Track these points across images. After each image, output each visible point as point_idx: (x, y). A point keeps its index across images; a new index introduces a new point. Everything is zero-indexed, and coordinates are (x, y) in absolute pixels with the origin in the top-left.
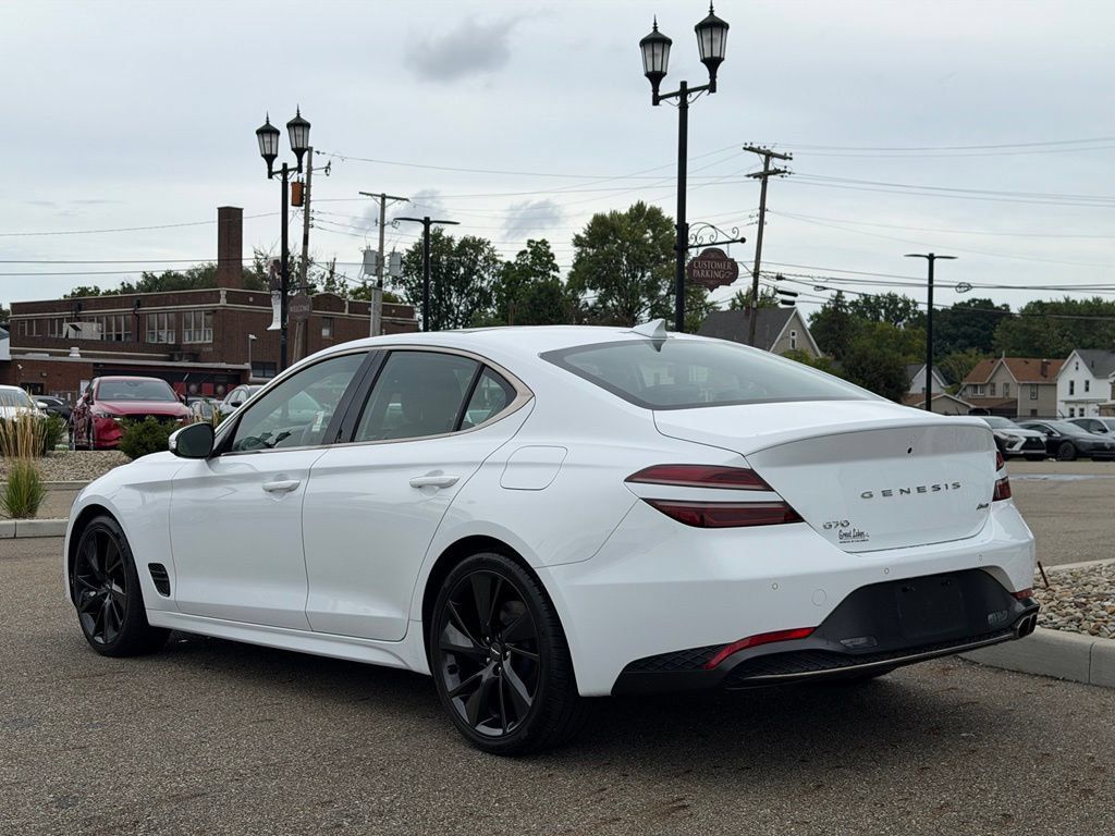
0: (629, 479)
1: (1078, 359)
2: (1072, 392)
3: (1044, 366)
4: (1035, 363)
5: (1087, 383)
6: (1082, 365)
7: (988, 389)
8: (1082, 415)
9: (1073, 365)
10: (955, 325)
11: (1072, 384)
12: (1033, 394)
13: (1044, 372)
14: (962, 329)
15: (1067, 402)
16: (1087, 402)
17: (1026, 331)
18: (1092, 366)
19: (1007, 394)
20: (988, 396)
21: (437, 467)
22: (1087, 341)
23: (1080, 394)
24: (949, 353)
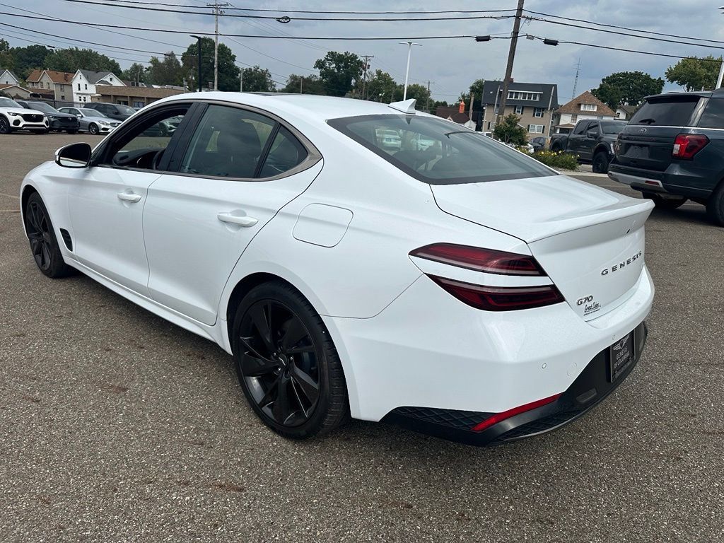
0: (413, 253)
1: (80, 74)
2: (79, 89)
3: (66, 76)
4: (62, 74)
5: (86, 85)
6: (82, 77)
7: (39, 85)
8: (85, 100)
9: (79, 77)
10: (29, 56)
11: (79, 85)
12: (61, 89)
13: (66, 79)
14: (33, 58)
15: (77, 94)
16: (87, 94)
17: (59, 60)
18: (87, 78)
19: (49, 88)
20: (40, 88)
21: (241, 208)
22: (87, 68)
23: (83, 91)
24: (28, 68)
